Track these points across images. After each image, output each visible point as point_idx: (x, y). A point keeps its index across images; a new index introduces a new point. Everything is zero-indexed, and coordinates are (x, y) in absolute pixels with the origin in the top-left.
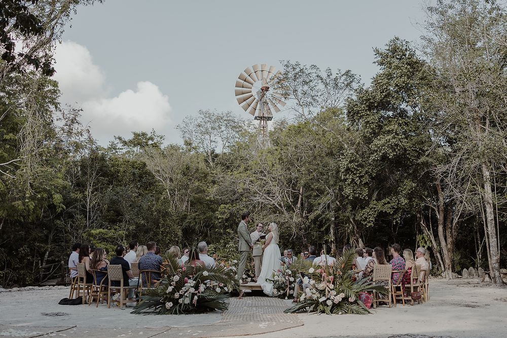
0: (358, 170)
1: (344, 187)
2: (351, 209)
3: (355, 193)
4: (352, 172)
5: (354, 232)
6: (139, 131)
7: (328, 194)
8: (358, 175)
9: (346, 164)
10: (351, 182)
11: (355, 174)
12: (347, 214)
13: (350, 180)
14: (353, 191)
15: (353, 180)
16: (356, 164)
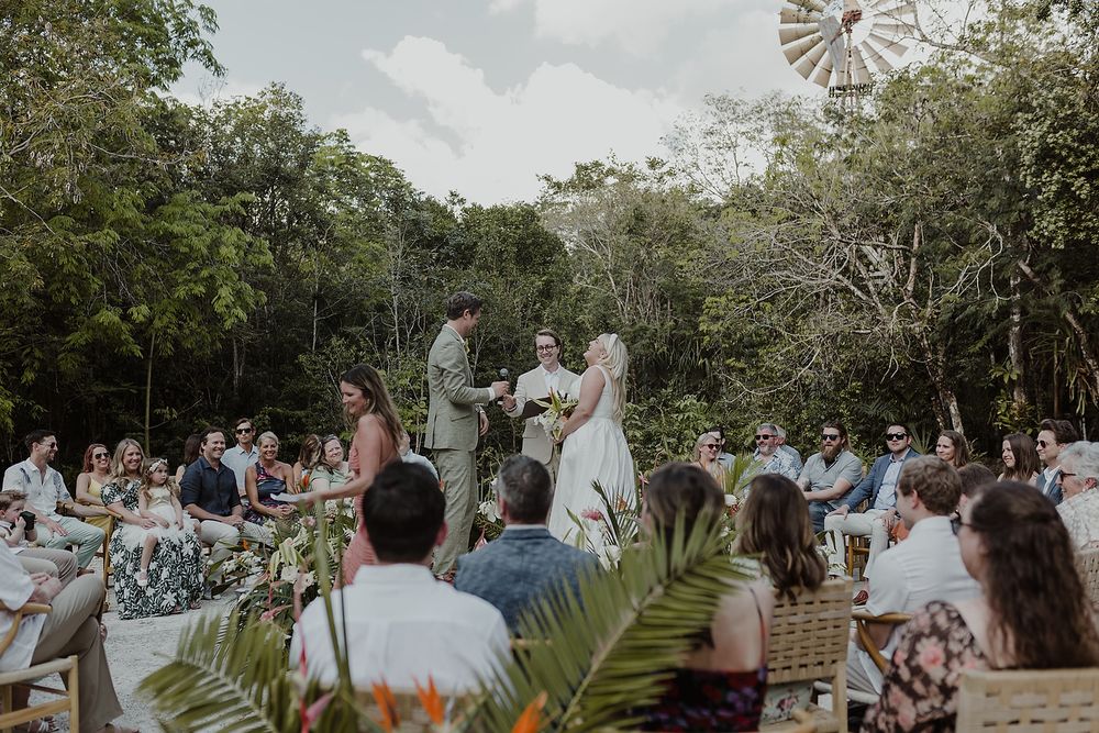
0: (1084, 153)
1: (1035, 212)
2: (1062, 281)
3: (1073, 231)
4: (1062, 160)
5: (1078, 353)
6: (587, 161)
7: (981, 240)
8: (1082, 169)
9: (1037, 135)
10: (1059, 195)
11: (1070, 167)
12: (1051, 300)
13: (1054, 188)
14: (1068, 222)
15: (1065, 187)
16: (1075, 132)
